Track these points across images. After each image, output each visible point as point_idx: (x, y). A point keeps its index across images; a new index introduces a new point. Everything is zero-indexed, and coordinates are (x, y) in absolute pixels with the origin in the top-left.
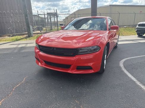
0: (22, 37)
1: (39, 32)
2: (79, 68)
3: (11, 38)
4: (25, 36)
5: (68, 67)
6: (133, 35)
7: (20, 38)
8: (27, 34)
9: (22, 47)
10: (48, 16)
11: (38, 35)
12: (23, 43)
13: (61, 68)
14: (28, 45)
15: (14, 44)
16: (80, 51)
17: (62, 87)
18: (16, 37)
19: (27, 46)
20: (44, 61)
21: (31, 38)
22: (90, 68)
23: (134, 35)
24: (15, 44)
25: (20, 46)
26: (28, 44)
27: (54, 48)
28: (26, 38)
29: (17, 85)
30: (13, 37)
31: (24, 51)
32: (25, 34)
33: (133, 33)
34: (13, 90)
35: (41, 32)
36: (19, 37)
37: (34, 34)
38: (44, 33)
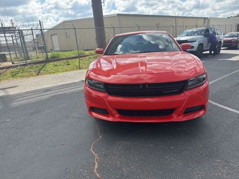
1: (10, 64)
16: (190, 84)
27: (143, 85)
38: (20, 65)
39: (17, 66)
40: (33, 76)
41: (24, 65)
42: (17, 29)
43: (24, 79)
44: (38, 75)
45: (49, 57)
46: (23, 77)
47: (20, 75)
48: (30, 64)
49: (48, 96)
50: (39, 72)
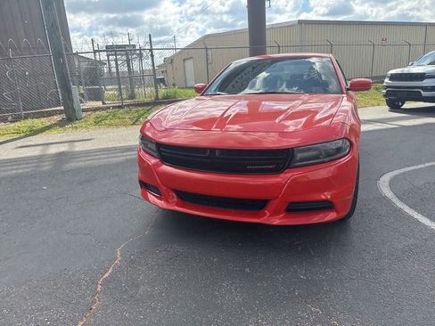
0: (46, 121)
1: (99, 104)
2: (293, 209)
3: (12, 126)
4: (57, 118)
5: (258, 205)
6: (373, 105)
7: (41, 126)
8: (61, 112)
9: (60, 154)
10: (108, 56)
11: (98, 113)
12: (57, 141)
13: (233, 211)
14: (79, 147)
15: (29, 143)
16: (299, 156)
17: (248, 270)
18: (29, 122)
19: (77, 149)
20: (175, 191)
21: (77, 124)
23: (377, 107)
24: (33, 144)
25: (53, 150)
26: (76, 144)
27: (212, 150)
28: (61, 124)
29: (102, 274)
30: (18, 124)
31: (71, 165)
32: (56, 113)
33: (373, 102)
34: (99, 289)
35: (104, 103)
36: (39, 123)
37: (84, 110)
38: (114, 107)
39: (109, 108)
40: (125, 126)
41: (119, 107)
42: (138, 48)
43: (110, 130)
44: (134, 124)
45: (160, 96)
46: (110, 125)
47: (107, 122)
48: (128, 106)
49: (121, 158)
50: (137, 120)
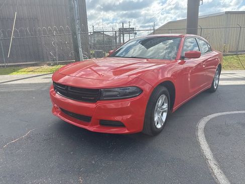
2: (103, 124)
3: (51, 67)
18: (58, 67)
22: (120, 125)
30: (53, 67)
